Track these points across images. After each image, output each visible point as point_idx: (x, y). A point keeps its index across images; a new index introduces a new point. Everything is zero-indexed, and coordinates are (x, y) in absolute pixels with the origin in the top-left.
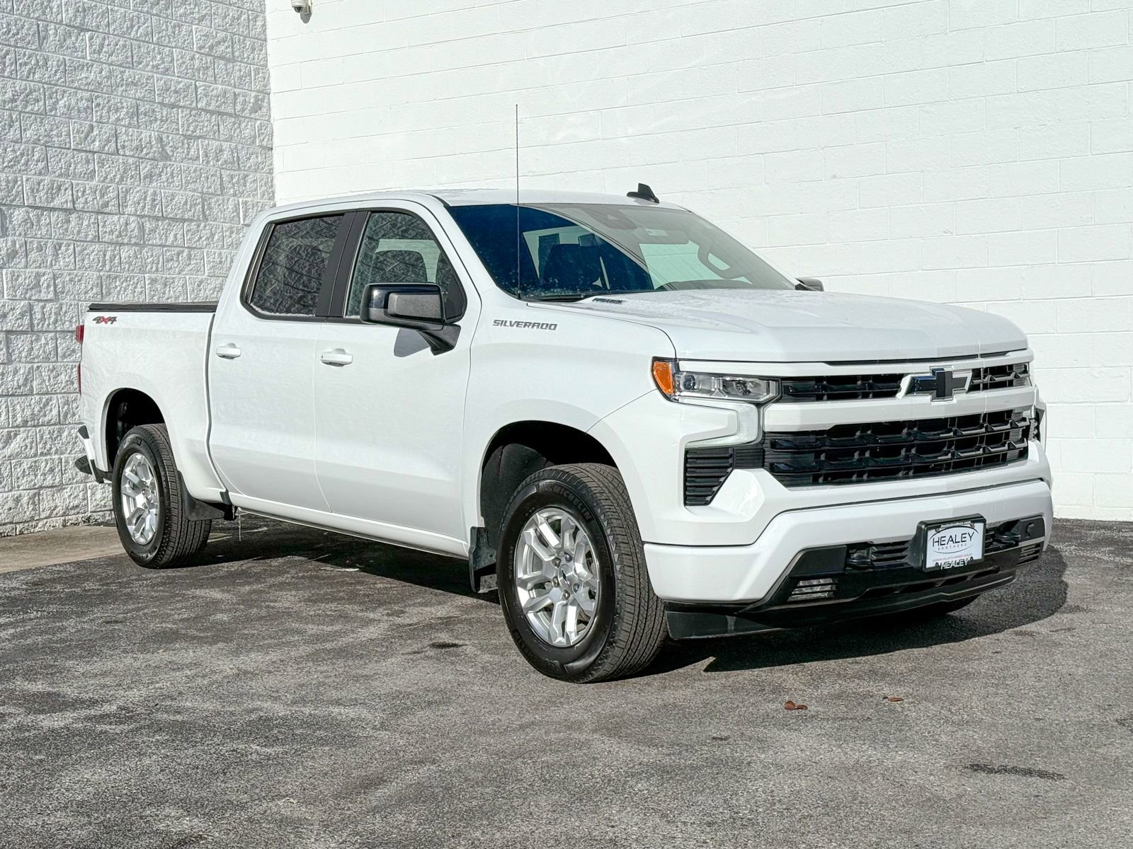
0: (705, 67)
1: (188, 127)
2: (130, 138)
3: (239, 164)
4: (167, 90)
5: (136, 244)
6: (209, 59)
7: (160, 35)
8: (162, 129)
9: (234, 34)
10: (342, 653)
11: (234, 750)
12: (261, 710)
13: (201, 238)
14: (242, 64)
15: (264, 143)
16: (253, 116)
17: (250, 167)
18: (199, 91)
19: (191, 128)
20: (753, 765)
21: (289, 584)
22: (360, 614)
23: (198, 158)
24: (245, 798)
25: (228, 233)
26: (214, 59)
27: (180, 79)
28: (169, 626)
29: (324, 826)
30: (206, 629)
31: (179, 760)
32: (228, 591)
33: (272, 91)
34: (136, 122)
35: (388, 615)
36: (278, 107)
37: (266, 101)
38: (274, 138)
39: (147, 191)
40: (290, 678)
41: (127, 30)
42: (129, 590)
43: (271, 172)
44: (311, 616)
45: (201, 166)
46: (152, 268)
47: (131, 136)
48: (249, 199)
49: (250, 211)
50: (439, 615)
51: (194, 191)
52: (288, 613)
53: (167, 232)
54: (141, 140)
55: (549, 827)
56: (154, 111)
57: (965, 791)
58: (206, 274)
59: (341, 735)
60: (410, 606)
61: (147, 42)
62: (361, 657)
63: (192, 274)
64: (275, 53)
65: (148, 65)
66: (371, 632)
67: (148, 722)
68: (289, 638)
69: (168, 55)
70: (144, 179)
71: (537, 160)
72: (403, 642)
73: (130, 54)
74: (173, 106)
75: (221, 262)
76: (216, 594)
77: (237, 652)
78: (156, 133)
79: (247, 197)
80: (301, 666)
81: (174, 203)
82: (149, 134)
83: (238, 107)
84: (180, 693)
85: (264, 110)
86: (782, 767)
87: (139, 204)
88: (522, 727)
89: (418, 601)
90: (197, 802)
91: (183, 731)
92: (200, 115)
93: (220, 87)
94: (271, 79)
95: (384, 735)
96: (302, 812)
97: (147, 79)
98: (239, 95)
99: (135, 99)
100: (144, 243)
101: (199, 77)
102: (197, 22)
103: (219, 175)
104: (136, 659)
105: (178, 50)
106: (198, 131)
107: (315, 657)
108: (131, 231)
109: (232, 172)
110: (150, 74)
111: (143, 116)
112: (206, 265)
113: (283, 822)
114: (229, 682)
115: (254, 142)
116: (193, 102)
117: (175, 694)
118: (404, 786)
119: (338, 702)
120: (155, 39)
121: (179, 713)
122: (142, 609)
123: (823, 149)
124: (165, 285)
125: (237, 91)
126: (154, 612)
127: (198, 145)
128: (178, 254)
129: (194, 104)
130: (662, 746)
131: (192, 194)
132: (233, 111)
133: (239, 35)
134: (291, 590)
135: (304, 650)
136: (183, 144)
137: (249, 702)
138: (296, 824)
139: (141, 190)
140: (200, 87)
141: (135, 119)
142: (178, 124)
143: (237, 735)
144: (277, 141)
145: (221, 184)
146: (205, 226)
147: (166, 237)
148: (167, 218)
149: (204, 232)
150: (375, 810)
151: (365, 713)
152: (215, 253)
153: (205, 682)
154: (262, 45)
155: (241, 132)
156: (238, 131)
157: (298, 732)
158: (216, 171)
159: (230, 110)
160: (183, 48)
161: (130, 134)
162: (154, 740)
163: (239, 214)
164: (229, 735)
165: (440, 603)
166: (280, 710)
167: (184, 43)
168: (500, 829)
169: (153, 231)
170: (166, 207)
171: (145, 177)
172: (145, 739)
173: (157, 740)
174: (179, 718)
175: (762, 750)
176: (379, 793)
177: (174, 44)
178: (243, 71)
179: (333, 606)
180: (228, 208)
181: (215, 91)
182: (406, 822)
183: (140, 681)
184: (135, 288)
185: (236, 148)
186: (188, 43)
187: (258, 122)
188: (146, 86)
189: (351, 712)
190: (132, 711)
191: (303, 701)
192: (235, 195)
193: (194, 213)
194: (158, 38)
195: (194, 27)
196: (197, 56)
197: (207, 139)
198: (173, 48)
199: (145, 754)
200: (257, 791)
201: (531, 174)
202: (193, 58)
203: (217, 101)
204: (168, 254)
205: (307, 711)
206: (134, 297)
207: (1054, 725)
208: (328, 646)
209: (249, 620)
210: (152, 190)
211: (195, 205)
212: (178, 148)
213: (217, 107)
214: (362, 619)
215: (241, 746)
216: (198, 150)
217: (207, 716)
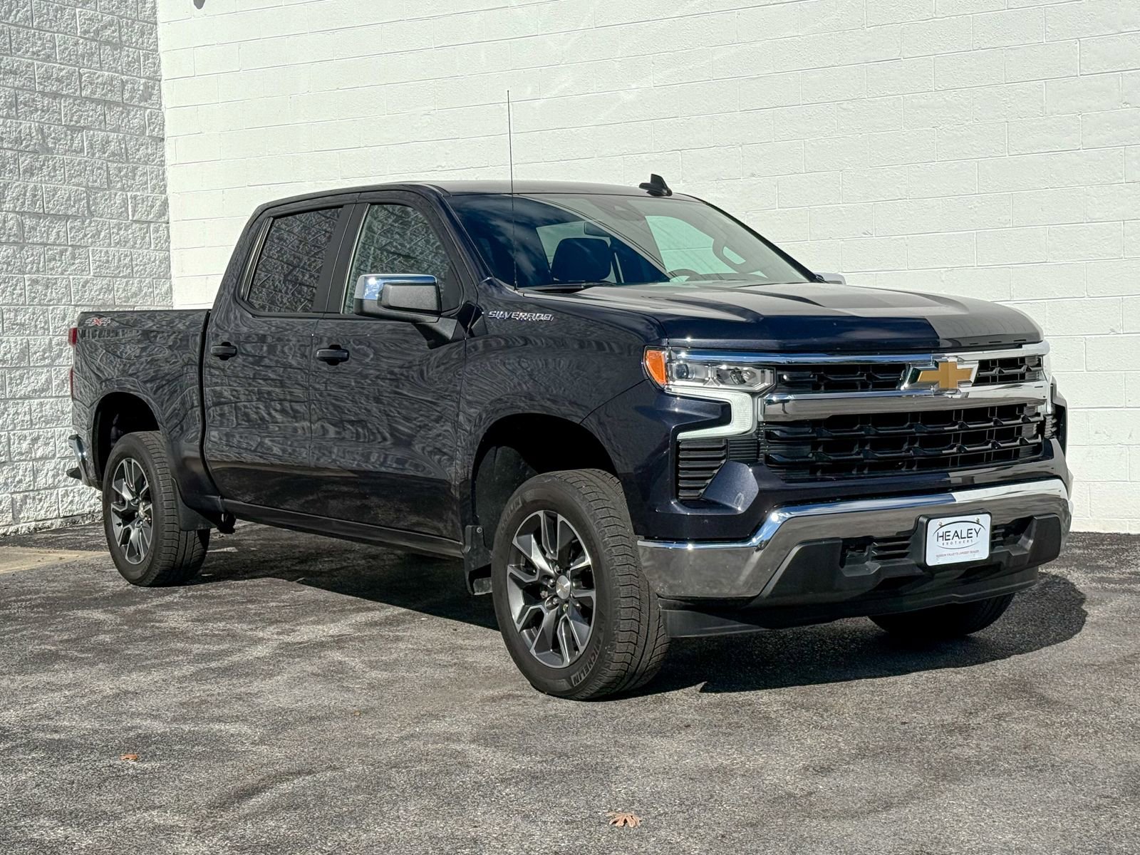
0: (620, 59)
1: (72, 117)
2: (8, 129)
3: (127, 156)
4: (49, 79)
5: (15, 243)
6: (94, 44)
7: (41, 19)
8: (43, 120)
9: (122, 17)
10: (226, 672)
11: (110, 766)
12: (140, 728)
13: (85, 235)
14: (131, 49)
15: (155, 134)
16: (142, 104)
17: (139, 159)
18: (84, 79)
19: (75, 118)
20: (621, 769)
21: (177, 604)
22: (249, 633)
23: (82, 150)
24: (118, 809)
25: (115, 230)
26: (100, 45)
27: (62, 67)
28: (49, 647)
29: (196, 832)
30: (88, 650)
31: (54, 776)
32: (113, 612)
33: (163, 78)
34: (14, 113)
35: (278, 634)
36: (169, 95)
37: (156, 88)
38: (166, 128)
39: (27, 186)
40: (174, 696)
41: (5, 15)
42: (7, 612)
43: (162, 163)
44: (198, 635)
45: (86, 159)
46: (32, 268)
47: (10, 127)
48: (138, 193)
49: (140, 205)
50: (331, 632)
51: (79, 185)
52: (175, 634)
53: (48, 230)
54: (20, 131)
55: (415, 829)
56: (34, 100)
57: (817, 788)
58: (92, 274)
59: (219, 750)
60: (301, 624)
61: (27, 27)
62: (247, 675)
63: (76, 274)
64: (165, 36)
65: (27, 52)
66: (261, 651)
67: (24, 741)
68: (172, 658)
69: (50, 41)
70: (24, 173)
71: (447, 154)
72: (291, 660)
73: (8, 40)
74: (55, 95)
75: (108, 261)
76: (98, 615)
77: (117, 673)
78: (37, 124)
79: (136, 191)
80: (184, 685)
81: (56, 199)
82: (28, 125)
83: (127, 95)
84: (58, 713)
85: (154, 98)
86: (648, 771)
87: (18, 200)
88: (402, 739)
89: (311, 619)
90: (71, 814)
91: (59, 749)
92: (85, 104)
93: (106, 73)
94: (162, 64)
95: (264, 749)
96: (177, 820)
97: (27, 67)
98: (127, 82)
99: (13, 87)
100: (24, 241)
101: (84, 64)
102: (80, 5)
103: (105, 168)
104: (13, 681)
105: (60, 35)
106: (82, 121)
107: (198, 677)
108: (10, 229)
109: (120, 165)
110: (30, 61)
111: (22, 106)
112: (91, 264)
113: (157, 829)
114: (109, 702)
115: (143, 133)
116: (76, 90)
117: (53, 714)
118: (278, 795)
119: (219, 720)
120: (35, 24)
121: (56, 732)
122: (20, 630)
123: (741, 146)
124: (47, 287)
125: (125, 78)
126: (33, 633)
127: (82, 136)
128: (61, 253)
129: (78, 93)
130: (536, 754)
131: (76, 188)
132: (120, 99)
133: (126, 18)
134: (177, 610)
135: (188, 669)
136: (66, 136)
137: (129, 720)
138: (169, 831)
139: (20, 185)
140: (85, 74)
141: (14, 109)
142: (60, 114)
143: (114, 752)
144: (168, 131)
145: (108, 178)
146: (91, 222)
147: (48, 235)
148: (48, 214)
149: (88, 229)
150: (246, 818)
151: (245, 729)
152: (101, 252)
153: (84, 702)
154: (151, 29)
155: (129, 121)
156: (126, 120)
157: (176, 748)
158: (103, 163)
159: (117, 98)
160: (66, 33)
161: (8, 125)
162: (30, 757)
163: (127, 209)
164: (107, 751)
165: (333, 621)
166: (158, 727)
167: (66, 28)
168: (366, 831)
169: (33, 228)
170: (48, 202)
171: (25, 172)
172: (21, 756)
173: (33, 758)
174: (56, 736)
175: (633, 755)
176: (253, 801)
177: (55, 29)
178: (132, 56)
179: (221, 625)
180: (115, 203)
181: (101, 79)
182: (276, 826)
183: (17, 703)
184: (14, 289)
185: (124, 138)
186: (71, 28)
187: (149, 110)
188: (26, 74)
189: (232, 728)
190: (8, 731)
191: (184, 719)
192: (123, 189)
193: (78, 209)
194: (39, 23)
195: (77, 10)
196: (81, 41)
197: (92, 129)
198: (54, 32)
199: (21, 771)
200: (132, 802)
201: (440, 169)
202: (76, 44)
203: (103, 89)
204: (50, 253)
205: (186, 728)
206: (13, 299)
207: (918, 729)
208: (213, 665)
209: (131, 640)
210: (32, 185)
211: (80, 200)
212: (60, 141)
213: (104, 95)
214: (251, 639)
215: (117, 762)
216: (83, 142)
217: (85, 735)
